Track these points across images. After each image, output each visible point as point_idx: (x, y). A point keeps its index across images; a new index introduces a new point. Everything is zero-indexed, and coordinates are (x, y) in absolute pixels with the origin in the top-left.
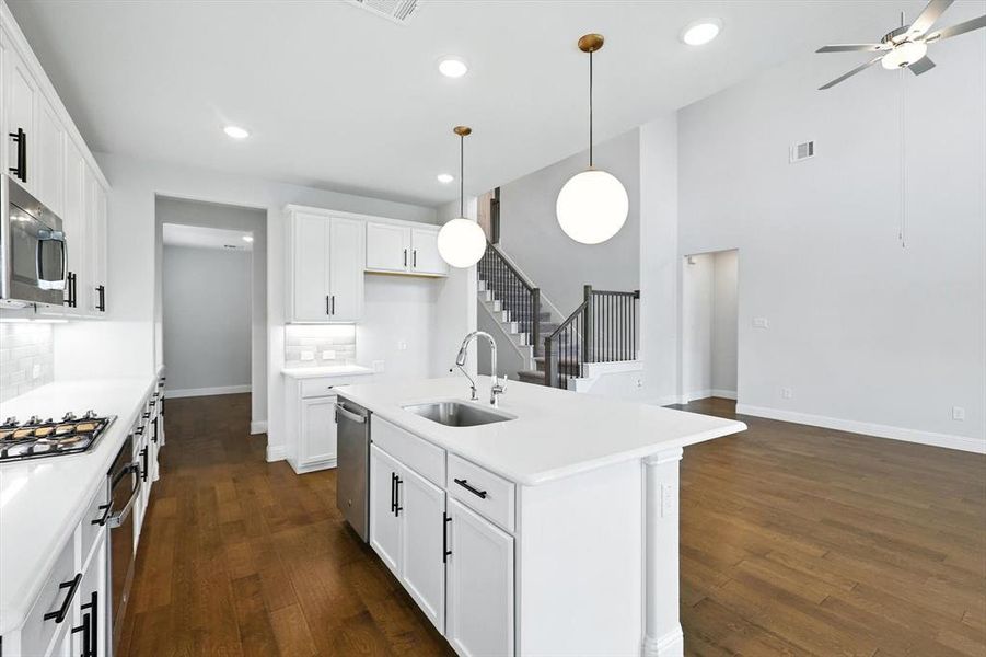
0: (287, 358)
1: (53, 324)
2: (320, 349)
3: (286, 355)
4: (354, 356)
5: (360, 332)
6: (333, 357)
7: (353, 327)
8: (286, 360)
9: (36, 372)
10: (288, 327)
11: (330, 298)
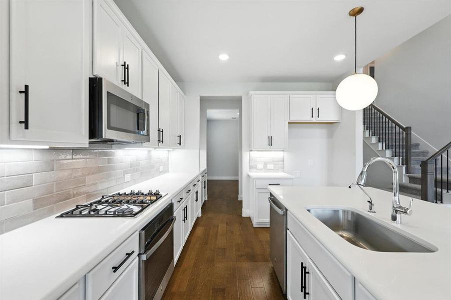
0: (251, 167)
1: (168, 151)
2: (266, 164)
3: (250, 166)
4: (283, 168)
5: (286, 155)
6: (272, 168)
7: (282, 152)
8: (250, 168)
9: (161, 169)
10: (251, 152)
11: (270, 137)
